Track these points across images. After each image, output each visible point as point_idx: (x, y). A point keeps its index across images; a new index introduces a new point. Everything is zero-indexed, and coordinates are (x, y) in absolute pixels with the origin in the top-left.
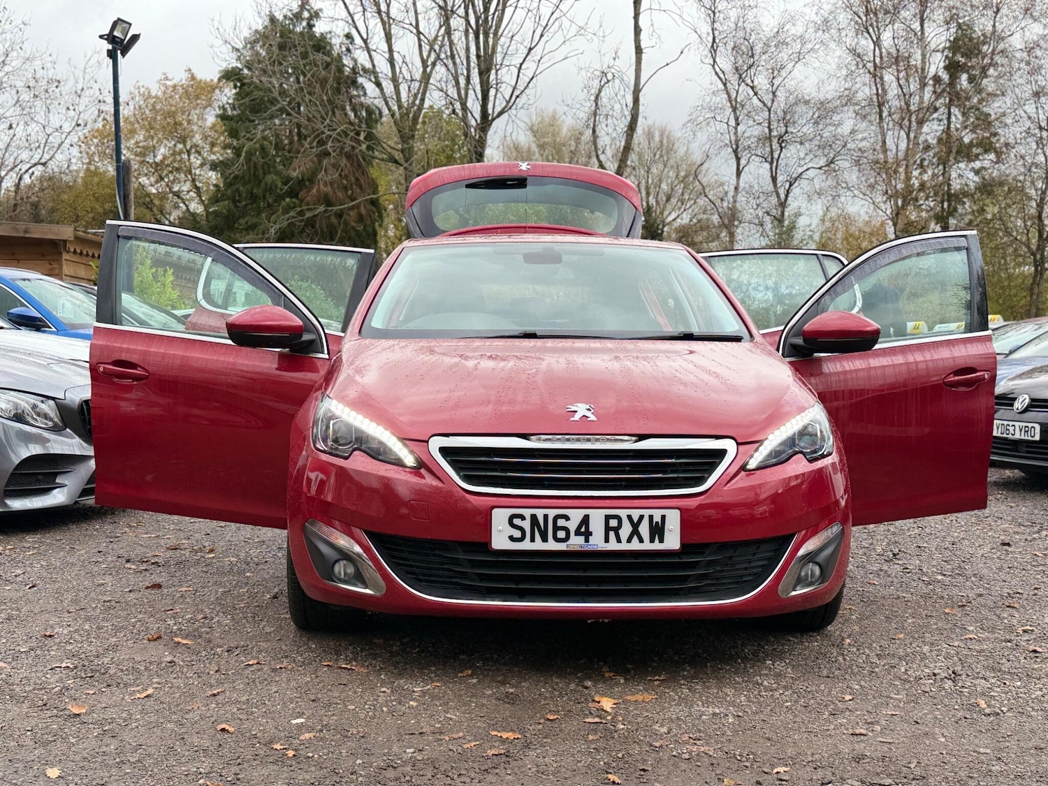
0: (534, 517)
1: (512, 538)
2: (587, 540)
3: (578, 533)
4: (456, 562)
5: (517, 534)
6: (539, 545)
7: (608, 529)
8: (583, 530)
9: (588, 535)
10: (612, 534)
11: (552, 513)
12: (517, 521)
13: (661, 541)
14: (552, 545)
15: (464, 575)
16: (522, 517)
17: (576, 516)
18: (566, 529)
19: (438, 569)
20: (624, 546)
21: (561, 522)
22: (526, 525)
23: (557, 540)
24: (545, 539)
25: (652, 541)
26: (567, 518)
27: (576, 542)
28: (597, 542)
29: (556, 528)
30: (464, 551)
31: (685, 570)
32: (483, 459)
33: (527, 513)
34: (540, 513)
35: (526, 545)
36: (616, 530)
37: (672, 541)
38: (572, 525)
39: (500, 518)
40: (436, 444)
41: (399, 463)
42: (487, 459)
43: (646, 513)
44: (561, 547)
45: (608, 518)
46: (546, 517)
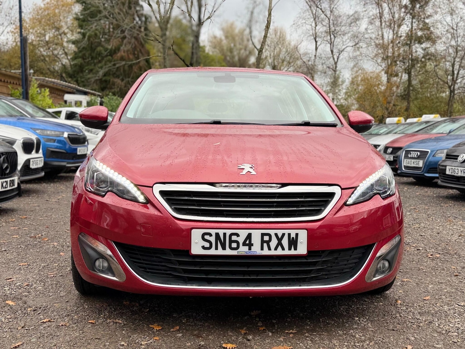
0: (217, 235)
1: (204, 248)
2: (250, 249)
3: (244, 244)
4: (170, 261)
5: (207, 245)
6: (220, 252)
7: (263, 242)
8: (247, 242)
9: (250, 245)
10: (265, 245)
11: (228, 232)
12: (207, 237)
13: (296, 249)
14: (228, 252)
15: (175, 270)
16: (210, 235)
17: (243, 234)
18: (237, 242)
19: (158, 266)
20: (273, 252)
21: (234, 238)
22: (213, 239)
23: (231, 248)
24: (224, 248)
25: (290, 249)
26: (238, 235)
27: (243, 250)
28: (256, 250)
29: (231, 242)
30: (174, 255)
31: (309, 266)
32: (186, 198)
33: (213, 232)
34: (221, 232)
35: (213, 252)
36: (268, 242)
37: (302, 249)
38: (241, 240)
39: (196, 235)
40: (158, 188)
41: (135, 200)
42: (189, 198)
43: (286, 232)
44: (234, 253)
45: (263, 235)
46: (225, 234)
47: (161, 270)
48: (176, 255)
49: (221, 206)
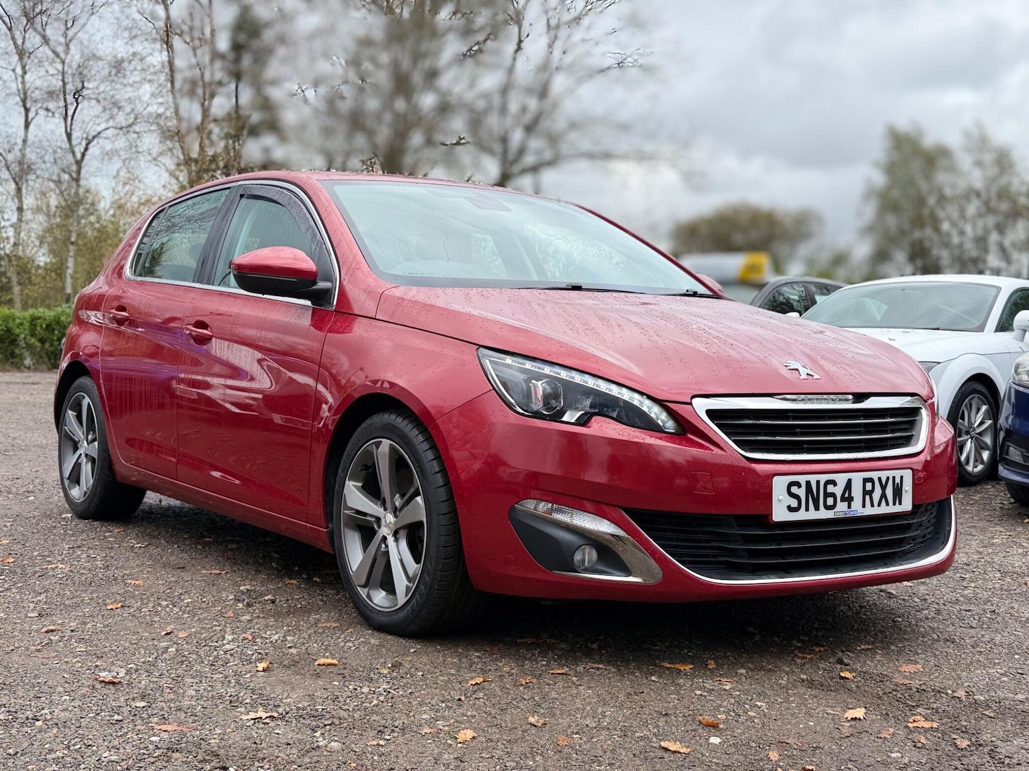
0: (808, 483)
1: (790, 509)
2: (849, 507)
3: (843, 499)
4: (726, 538)
5: (794, 503)
6: (812, 515)
7: (865, 493)
8: (847, 495)
9: (848, 499)
10: (867, 497)
11: (823, 478)
12: (794, 490)
13: (900, 504)
14: (823, 514)
15: (732, 552)
16: (798, 484)
17: (841, 479)
18: (833, 495)
19: (704, 548)
20: (875, 510)
21: (830, 489)
22: (801, 492)
23: (827, 508)
24: (817, 508)
25: (894, 504)
26: (834, 483)
27: (842, 507)
28: (859, 509)
29: (827, 495)
30: (739, 526)
33: (802, 479)
34: (813, 479)
35: (802, 515)
36: (870, 493)
37: (907, 505)
38: (837, 491)
39: (779, 486)
40: (701, 406)
42: (754, 422)
43: (890, 473)
44: (830, 515)
45: (866, 480)
46: (818, 482)
47: (708, 556)
48: (741, 526)
49: (795, 434)
